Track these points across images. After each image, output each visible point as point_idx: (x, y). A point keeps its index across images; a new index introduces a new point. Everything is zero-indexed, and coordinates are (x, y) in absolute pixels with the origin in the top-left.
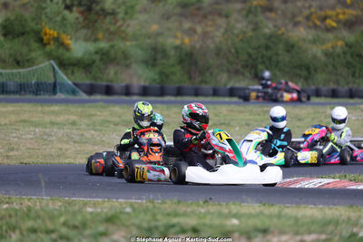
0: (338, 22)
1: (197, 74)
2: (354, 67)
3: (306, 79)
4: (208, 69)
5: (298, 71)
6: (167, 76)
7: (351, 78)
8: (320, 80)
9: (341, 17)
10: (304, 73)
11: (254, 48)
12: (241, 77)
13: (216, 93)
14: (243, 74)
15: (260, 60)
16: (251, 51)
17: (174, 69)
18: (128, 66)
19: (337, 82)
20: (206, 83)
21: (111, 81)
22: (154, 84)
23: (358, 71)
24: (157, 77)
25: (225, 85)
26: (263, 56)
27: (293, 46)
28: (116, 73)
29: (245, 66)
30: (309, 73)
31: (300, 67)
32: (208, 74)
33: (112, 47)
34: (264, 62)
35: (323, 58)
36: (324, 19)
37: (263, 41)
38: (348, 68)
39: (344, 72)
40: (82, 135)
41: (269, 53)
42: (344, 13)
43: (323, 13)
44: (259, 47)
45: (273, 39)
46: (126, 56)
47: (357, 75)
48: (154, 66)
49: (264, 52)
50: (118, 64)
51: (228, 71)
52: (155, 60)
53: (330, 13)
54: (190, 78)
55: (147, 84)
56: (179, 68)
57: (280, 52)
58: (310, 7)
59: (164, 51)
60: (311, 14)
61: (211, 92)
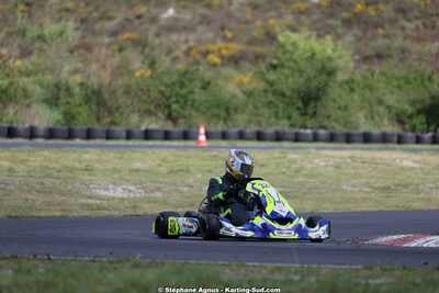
0: (222, 57)
1: (106, 114)
2: (276, 106)
3: (225, 120)
4: (117, 109)
5: (216, 112)
6: (73, 118)
7: (273, 119)
8: (241, 121)
9: (224, 52)
10: (223, 114)
11: (167, 86)
12: (153, 118)
13: (129, 135)
14: (156, 115)
15: (174, 99)
16: (163, 88)
17: (80, 109)
18: (29, 106)
19: (259, 123)
20: (116, 124)
21: (12, 122)
22: (58, 126)
23: (281, 111)
24: (60, 117)
25: (138, 127)
26: (177, 94)
27: (208, 83)
28: (16, 114)
29: (158, 106)
30: (228, 113)
31: (218, 106)
32: (117, 114)
33: (11, 84)
34: (177, 102)
35: (241, 97)
36: (206, 54)
37: (175, 78)
38: (270, 108)
39: (266, 112)
40: (42, 183)
41: (184, 91)
42: (227, 48)
43: (203, 48)
44: (173, 84)
45: (188, 76)
46: (26, 94)
47: (281, 115)
48: (57, 105)
49: (178, 89)
50: (17, 103)
51: (139, 111)
52: (57, 98)
53: (211, 47)
54: (98, 119)
55: (51, 125)
56: (86, 107)
57: (196, 90)
58: (187, 41)
59: (68, 89)
60: (190, 49)
61: (124, 134)
